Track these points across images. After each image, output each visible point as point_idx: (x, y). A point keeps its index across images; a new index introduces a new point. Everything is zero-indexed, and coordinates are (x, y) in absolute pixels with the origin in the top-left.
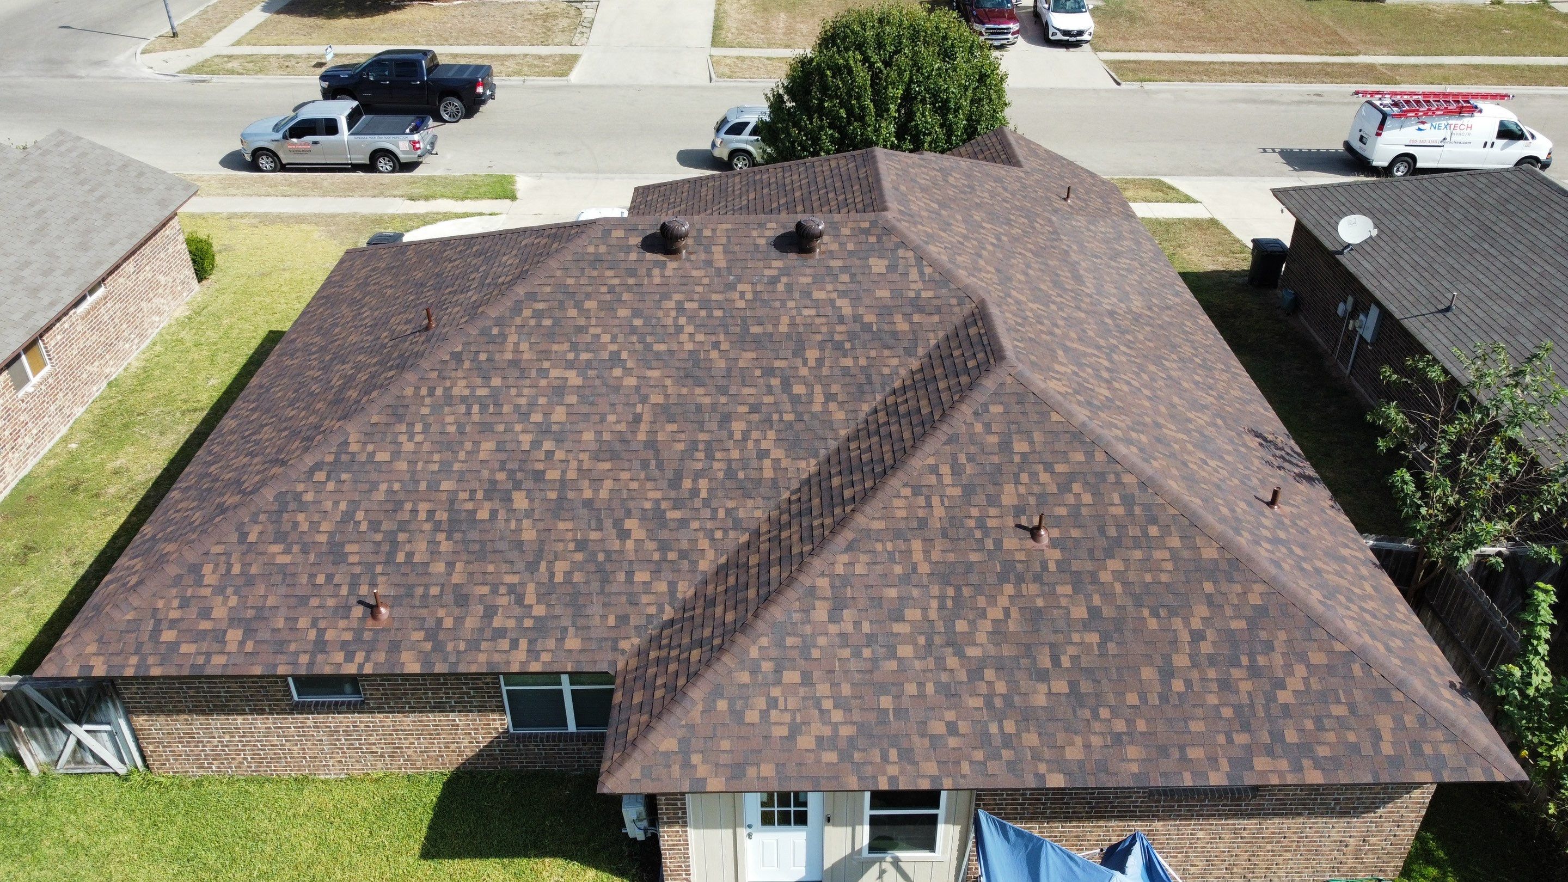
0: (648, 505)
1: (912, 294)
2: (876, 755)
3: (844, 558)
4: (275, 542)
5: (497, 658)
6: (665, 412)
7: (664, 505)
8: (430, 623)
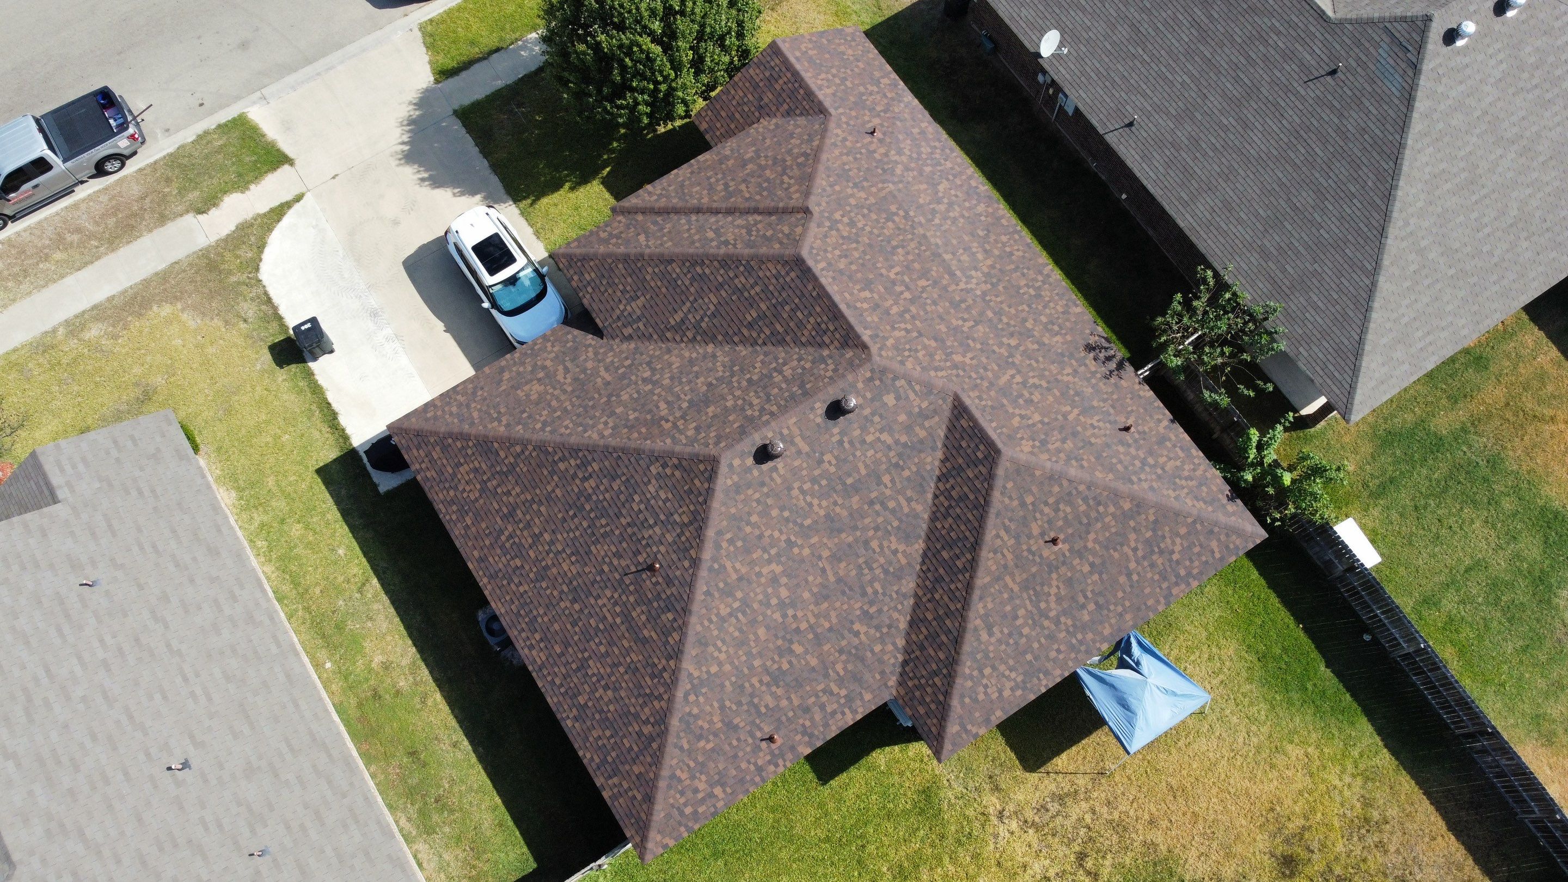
0: (858, 612)
1: (917, 410)
2: (1035, 681)
3: (981, 605)
4: (699, 740)
5: (840, 724)
6: (835, 558)
7: (865, 608)
8: (800, 729)
